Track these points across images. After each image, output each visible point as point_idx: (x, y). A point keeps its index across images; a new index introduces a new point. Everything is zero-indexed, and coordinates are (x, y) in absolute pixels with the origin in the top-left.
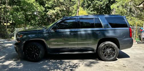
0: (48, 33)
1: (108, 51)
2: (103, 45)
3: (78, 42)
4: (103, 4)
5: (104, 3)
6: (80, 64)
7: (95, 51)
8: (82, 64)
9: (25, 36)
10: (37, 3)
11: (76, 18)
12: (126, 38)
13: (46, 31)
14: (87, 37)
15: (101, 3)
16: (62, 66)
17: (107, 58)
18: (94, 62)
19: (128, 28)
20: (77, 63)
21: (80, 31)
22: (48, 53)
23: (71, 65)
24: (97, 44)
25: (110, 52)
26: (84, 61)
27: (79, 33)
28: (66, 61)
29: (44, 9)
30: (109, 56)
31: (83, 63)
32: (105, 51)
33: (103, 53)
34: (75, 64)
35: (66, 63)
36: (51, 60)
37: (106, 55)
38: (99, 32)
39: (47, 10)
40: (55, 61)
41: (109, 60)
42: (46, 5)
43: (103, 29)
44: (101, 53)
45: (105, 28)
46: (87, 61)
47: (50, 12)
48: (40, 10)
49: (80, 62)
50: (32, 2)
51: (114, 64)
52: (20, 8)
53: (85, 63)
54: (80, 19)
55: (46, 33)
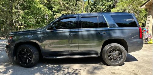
0: (43, 33)
1: (114, 55)
2: (108, 47)
3: (79, 45)
4: (105, 9)
5: (106, 7)
6: (82, 71)
7: (99, 55)
8: (84, 70)
9: (15, 38)
10: (46, 8)
11: (77, 16)
12: (135, 39)
13: (40, 32)
14: (90, 38)
15: (103, 7)
16: (58, 73)
17: (113, 62)
18: (97, 67)
19: (137, 28)
20: (77, 69)
21: (81, 31)
22: (44, 57)
23: (70, 73)
24: (102, 46)
25: (117, 56)
26: (86, 66)
27: (80, 33)
28: (65, 65)
29: (52, 13)
30: (115, 60)
31: (85, 68)
32: (111, 54)
33: (109, 57)
34: (75, 71)
35: (64, 69)
36: (47, 65)
37: (111, 59)
38: (103, 32)
39: (55, 14)
40: (52, 66)
41: (116, 65)
42: (54, 9)
43: (108, 28)
44: (106, 56)
45: (111, 27)
46: (90, 66)
47: (57, 16)
48: (49, 14)
49: (82, 68)
50: (41, 6)
51: (122, 69)
52: (31, 12)
53: (87, 68)
54: (81, 17)
55: (41, 34)
